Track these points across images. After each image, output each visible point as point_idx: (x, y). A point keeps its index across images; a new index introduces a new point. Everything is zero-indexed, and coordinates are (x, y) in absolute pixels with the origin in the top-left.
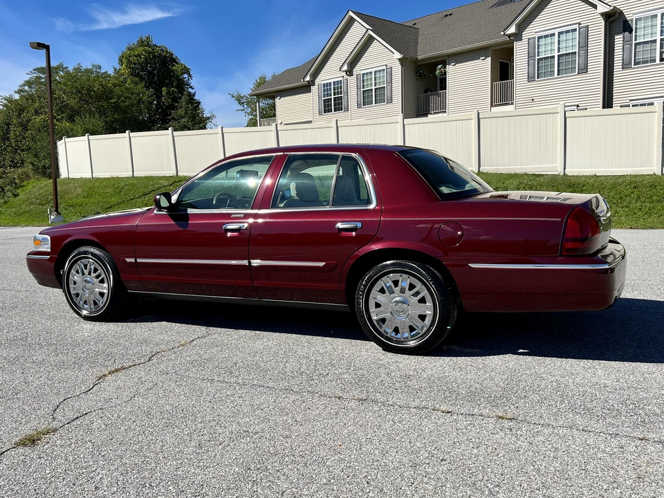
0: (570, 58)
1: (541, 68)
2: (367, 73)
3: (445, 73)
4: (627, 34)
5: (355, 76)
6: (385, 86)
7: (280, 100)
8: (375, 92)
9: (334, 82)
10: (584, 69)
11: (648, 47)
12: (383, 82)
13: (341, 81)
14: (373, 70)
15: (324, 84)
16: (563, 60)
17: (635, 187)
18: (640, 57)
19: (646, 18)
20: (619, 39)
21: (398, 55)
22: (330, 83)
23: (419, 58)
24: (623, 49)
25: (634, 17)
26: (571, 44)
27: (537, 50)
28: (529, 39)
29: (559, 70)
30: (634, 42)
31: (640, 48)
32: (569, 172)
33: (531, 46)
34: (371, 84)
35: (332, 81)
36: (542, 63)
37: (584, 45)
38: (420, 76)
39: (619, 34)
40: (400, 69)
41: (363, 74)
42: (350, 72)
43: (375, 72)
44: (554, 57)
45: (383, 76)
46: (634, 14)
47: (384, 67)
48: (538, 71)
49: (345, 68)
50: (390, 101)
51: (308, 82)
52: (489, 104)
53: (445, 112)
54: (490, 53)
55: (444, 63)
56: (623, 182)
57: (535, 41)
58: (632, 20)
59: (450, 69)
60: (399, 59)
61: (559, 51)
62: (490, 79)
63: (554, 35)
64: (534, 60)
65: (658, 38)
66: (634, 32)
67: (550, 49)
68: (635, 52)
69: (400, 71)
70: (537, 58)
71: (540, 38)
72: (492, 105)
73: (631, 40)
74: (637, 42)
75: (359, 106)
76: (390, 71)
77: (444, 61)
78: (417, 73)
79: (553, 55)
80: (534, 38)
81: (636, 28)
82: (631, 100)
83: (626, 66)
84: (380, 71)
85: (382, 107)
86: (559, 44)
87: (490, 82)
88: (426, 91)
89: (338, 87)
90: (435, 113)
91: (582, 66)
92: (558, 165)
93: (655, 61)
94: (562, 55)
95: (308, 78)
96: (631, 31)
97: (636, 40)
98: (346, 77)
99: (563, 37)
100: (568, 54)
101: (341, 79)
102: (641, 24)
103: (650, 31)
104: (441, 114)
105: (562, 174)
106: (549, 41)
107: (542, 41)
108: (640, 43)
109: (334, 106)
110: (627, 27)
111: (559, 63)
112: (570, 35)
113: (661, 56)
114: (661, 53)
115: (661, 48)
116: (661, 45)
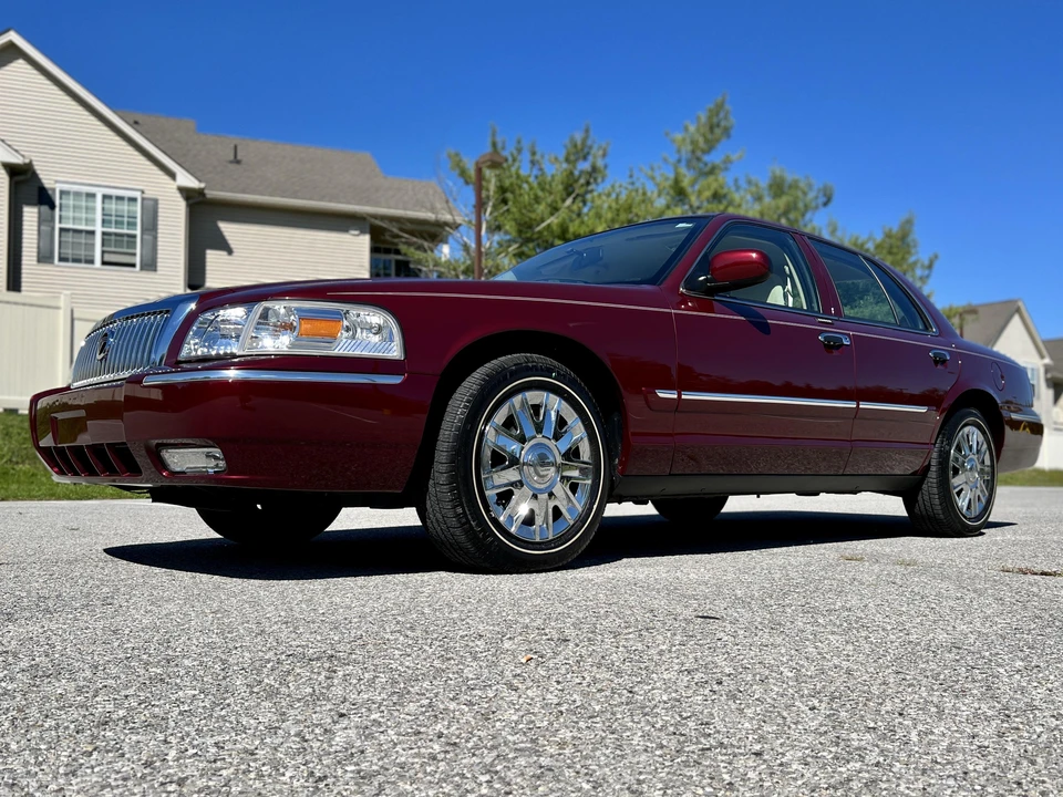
4: (45, 209)
11: (83, 239)
18: (69, 252)
19: (77, 194)
20: (30, 214)
24: (38, 231)
25: (58, 187)
30: (58, 225)
31: (69, 238)
39: (30, 205)
46: (56, 182)
58: (54, 190)
65: (99, 229)
66: (57, 209)
68: (60, 241)
73: (53, 220)
74: (63, 226)
81: (61, 205)
83: (44, 257)
93: (91, 262)
96: (52, 206)
97: (60, 222)
102: (69, 201)
103: (84, 215)
108: (67, 230)
110: (44, 198)
113: (103, 257)
114: (103, 252)
115: (103, 245)
116: (103, 240)
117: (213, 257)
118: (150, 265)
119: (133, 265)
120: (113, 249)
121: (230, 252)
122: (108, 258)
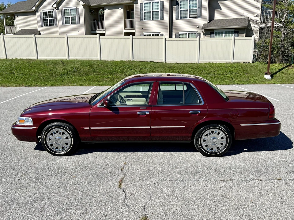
0: (157, 13)
1: (145, 16)
2: (67, 10)
3: (103, 13)
4: (177, 6)
5: (60, 10)
6: (76, 16)
7: (17, 18)
8: (71, 19)
9: (49, 12)
10: (162, 18)
11: (185, 12)
12: (75, 14)
13: (52, 12)
14: (70, 8)
15: (43, 12)
16: (154, 13)
17: (192, 68)
18: (182, 16)
20: (174, 8)
21: (82, 3)
22: (47, 12)
23: (92, 5)
24: (176, 12)
26: (157, 8)
27: (144, 8)
28: (140, 3)
29: (152, 18)
30: (180, 10)
31: (182, 12)
32: (167, 61)
33: (142, 7)
34: (69, 15)
35: (48, 11)
36: (146, 14)
37: (162, 8)
38: (92, 13)
39: (174, 6)
40: (83, 9)
41: (65, 10)
42: (57, 8)
43: (71, 9)
44: (150, 12)
45: (75, 12)
47: (75, 8)
48: (144, 17)
49: (55, 6)
50: (79, 23)
51: (34, 10)
52: (123, 28)
53: (104, 30)
54: (123, 7)
55: (103, 9)
56: (187, 66)
57: (143, 4)
58: (179, 1)
59: (106, 11)
60: (82, 5)
61: (152, 10)
62: (123, 18)
63: (150, 3)
64: (143, 12)
65: (188, 9)
67: (149, 8)
68: (180, 14)
69: (83, 10)
70: (144, 12)
71: (145, 3)
72: (124, 29)
73: (179, 9)
74: (181, 10)
75: (63, 24)
76: (78, 10)
77: (103, 8)
78: (90, 11)
79: (150, 11)
80: (143, 3)
82: (179, 32)
83: (177, 18)
84: (73, 9)
85: (75, 26)
86: (152, 7)
87: (123, 19)
88: (94, 20)
89: (51, 14)
90: (99, 30)
91: (161, 17)
92: (163, 59)
93: (187, 18)
94: (154, 12)
95: (34, 8)
96: (179, 5)
98: (55, 10)
99: (154, 4)
100: (156, 12)
101: (53, 10)
102: (182, 3)
103: (185, 6)
104: (102, 31)
105: (165, 62)
106: (149, 5)
107: (146, 5)
108: (182, 10)
109: (49, 23)
110: (177, 3)
111: (152, 15)
112: (157, 4)
113: (189, 16)
114: (189, 15)
115: (189, 13)
116: (189, 12)
117: (217, 11)
118: (200, 17)
119: (196, 17)
120: (191, 14)
121: (221, 9)
122: (190, 16)
